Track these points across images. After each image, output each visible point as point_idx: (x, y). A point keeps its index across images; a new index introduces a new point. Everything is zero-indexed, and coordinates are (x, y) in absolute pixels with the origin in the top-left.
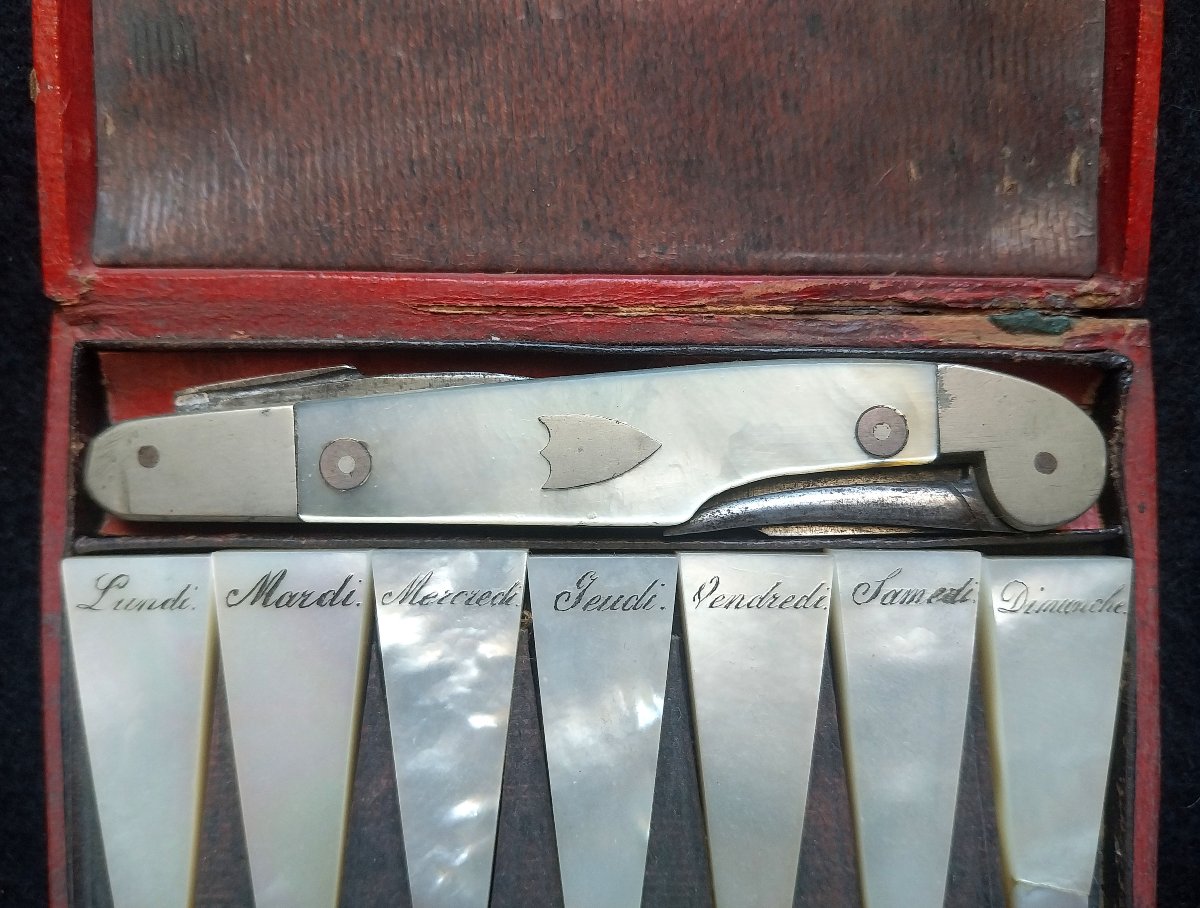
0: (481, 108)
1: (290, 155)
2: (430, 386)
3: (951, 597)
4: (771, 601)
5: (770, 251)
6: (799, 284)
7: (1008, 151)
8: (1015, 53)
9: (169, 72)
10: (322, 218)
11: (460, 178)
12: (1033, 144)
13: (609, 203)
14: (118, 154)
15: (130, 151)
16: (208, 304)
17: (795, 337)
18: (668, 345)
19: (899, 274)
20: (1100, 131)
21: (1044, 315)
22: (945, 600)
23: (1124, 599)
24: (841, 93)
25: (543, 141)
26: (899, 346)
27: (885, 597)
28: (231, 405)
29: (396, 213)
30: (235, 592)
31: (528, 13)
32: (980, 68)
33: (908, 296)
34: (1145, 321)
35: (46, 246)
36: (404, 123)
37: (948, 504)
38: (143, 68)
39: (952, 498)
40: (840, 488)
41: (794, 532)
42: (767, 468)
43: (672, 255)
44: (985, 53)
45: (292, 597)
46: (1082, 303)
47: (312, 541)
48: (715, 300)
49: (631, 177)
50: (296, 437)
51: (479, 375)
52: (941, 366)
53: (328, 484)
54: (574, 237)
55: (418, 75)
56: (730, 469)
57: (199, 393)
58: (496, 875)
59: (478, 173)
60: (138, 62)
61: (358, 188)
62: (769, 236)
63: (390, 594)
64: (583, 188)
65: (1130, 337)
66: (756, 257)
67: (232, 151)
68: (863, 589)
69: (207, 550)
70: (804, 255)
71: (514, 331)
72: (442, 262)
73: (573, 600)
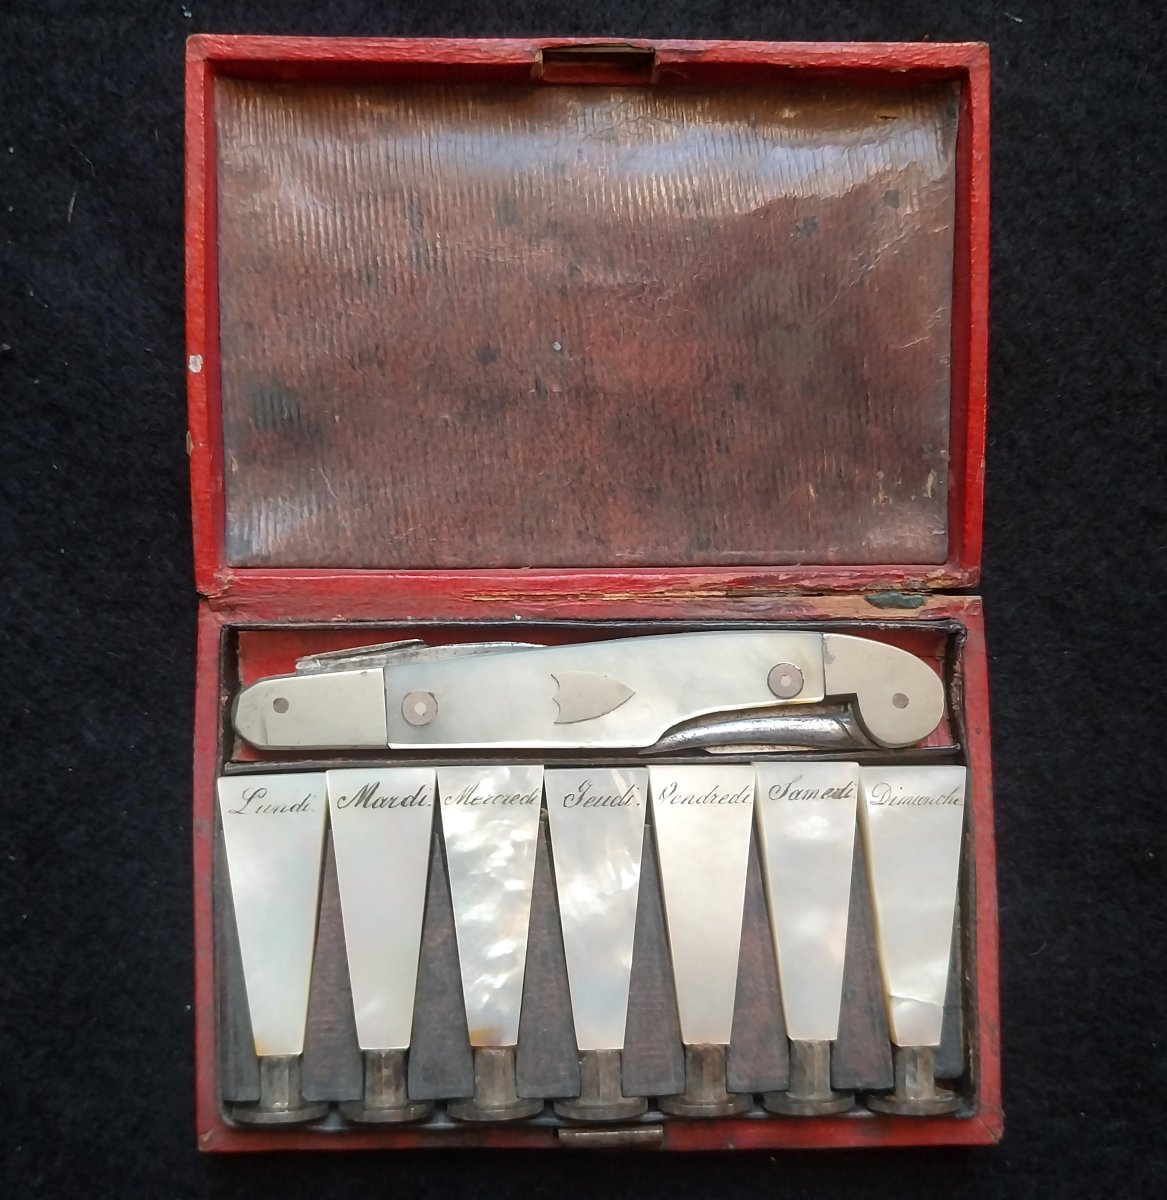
0: (505, 455)
1: (369, 488)
2: (475, 652)
3: (838, 794)
4: (713, 798)
5: (709, 550)
6: (728, 576)
7: (881, 475)
8: (884, 406)
9: (279, 426)
10: (393, 533)
11: (490, 504)
12: (899, 470)
13: (595, 518)
14: (241, 485)
15: (249, 483)
16: (316, 597)
17: (728, 614)
18: (639, 620)
19: (802, 564)
20: (948, 459)
21: (904, 594)
22: (834, 797)
23: (961, 795)
24: (759, 437)
25: (548, 477)
26: (800, 620)
27: (792, 794)
28: (338, 668)
29: (445, 528)
30: (344, 798)
31: (537, 388)
32: (859, 417)
33: (806, 583)
34: (979, 598)
35: (197, 556)
36: (450, 466)
37: (833, 729)
38: (260, 424)
39: (836, 726)
40: (758, 719)
41: (728, 750)
42: (708, 707)
43: (640, 554)
44: (862, 407)
45: (384, 801)
46: (933, 585)
47: (395, 761)
48: (671, 588)
49: (610, 500)
50: (385, 691)
51: (509, 644)
52: (826, 635)
53: (408, 722)
54: (571, 542)
55: (461, 431)
56: (683, 709)
57: (314, 660)
58: (526, 996)
59: (503, 500)
60: (256, 420)
61: (418, 511)
62: (709, 539)
63: (450, 797)
64: (577, 508)
65: (968, 608)
66: (699, 556)
67: (326, 484)
68: (777, 789)
69: (323, 770)
70: (733, 553)
71: (531, 612)
72: (477, 562)
73: (576, 800)
